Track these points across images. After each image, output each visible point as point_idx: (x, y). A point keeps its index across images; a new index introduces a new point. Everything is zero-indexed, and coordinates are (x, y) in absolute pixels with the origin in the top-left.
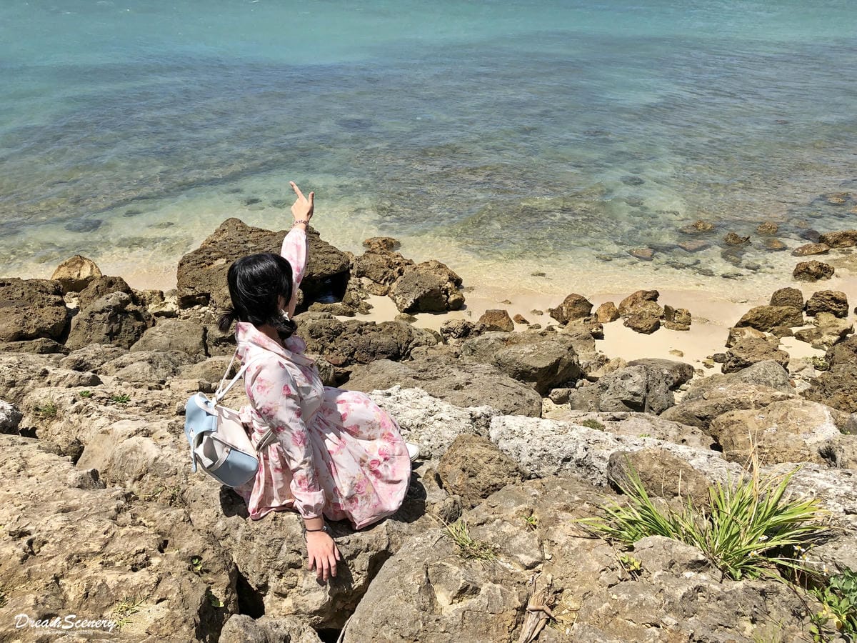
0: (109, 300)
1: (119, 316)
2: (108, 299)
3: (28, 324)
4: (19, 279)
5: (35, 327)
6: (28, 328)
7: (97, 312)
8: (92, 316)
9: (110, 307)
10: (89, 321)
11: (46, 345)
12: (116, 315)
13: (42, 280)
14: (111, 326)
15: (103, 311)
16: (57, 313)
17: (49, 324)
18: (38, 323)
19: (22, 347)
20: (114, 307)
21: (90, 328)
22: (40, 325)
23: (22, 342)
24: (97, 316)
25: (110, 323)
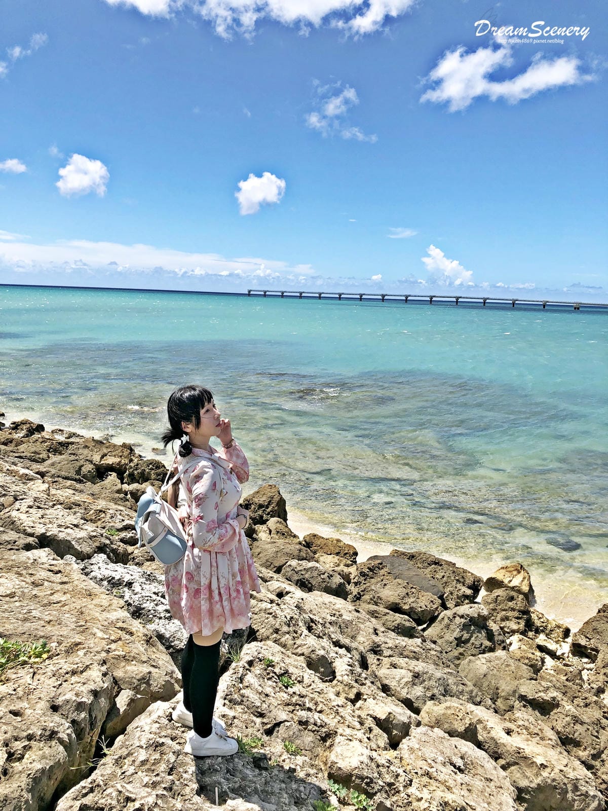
0: (470, 610)
1: (473, 628)
2: (471, 608)
3: (406, 600)
4: (454, 564)
5: (410, 605)
6: (405, 603)
7: (459, 616)
8: (454, 617)
9: (468, 615)
10: (451, 621)
11: (404, 623)
12: (470, 625)
13: (469, 572)
14: (462, 633)
15: (462, 617)
16: (432, 601)
17: (421, 607)
18: (413, 602)
19: (385, 615)
20: (471, 618)
21: (448, 627)
22: (414, 605)
23: (388, 611)
24: (458, 618)
25: (462, 630)
